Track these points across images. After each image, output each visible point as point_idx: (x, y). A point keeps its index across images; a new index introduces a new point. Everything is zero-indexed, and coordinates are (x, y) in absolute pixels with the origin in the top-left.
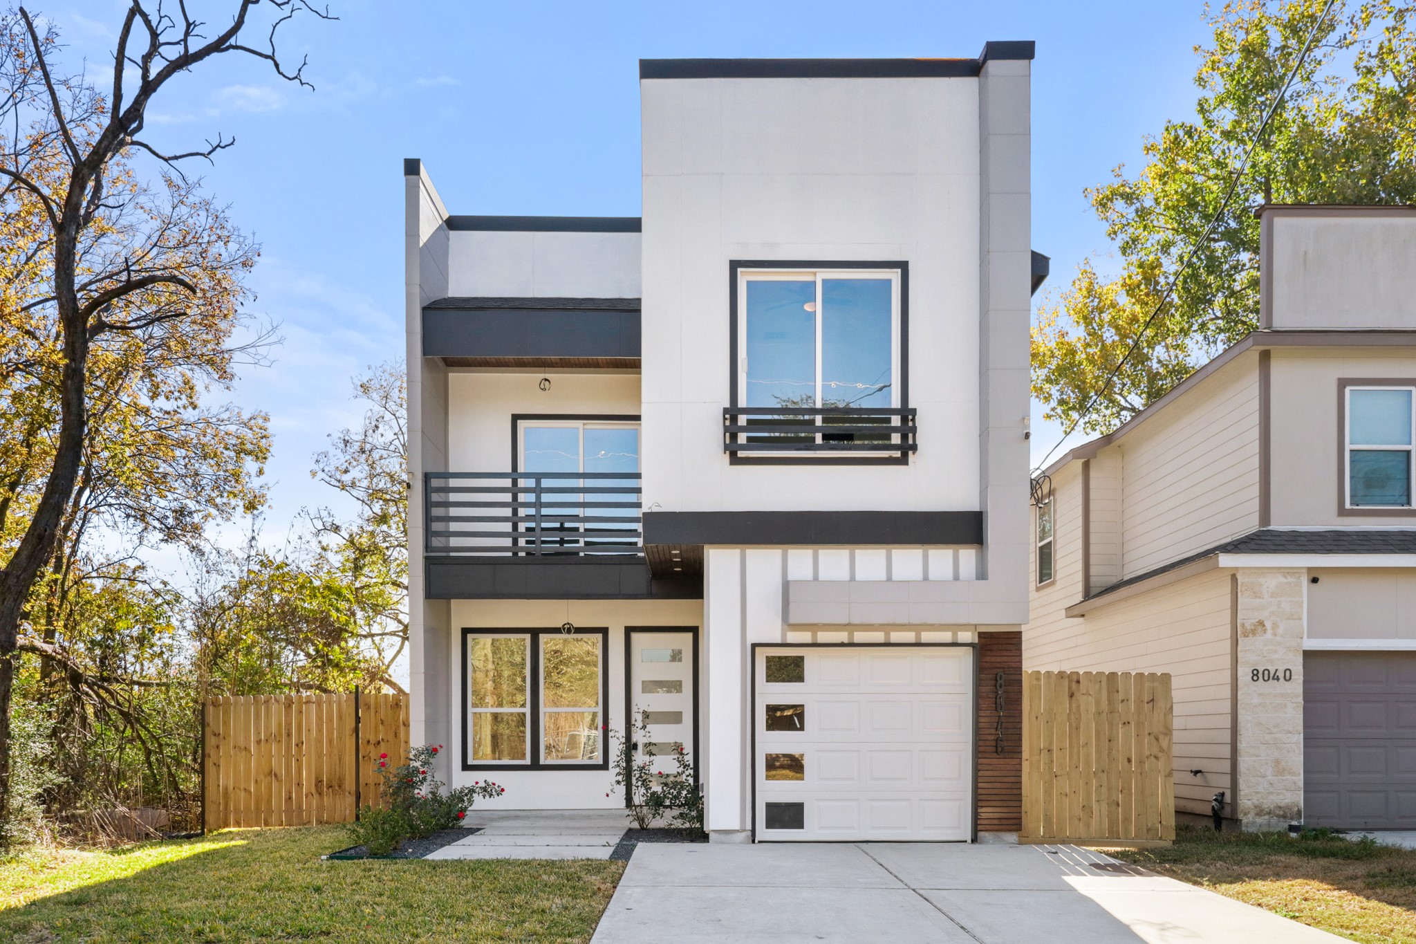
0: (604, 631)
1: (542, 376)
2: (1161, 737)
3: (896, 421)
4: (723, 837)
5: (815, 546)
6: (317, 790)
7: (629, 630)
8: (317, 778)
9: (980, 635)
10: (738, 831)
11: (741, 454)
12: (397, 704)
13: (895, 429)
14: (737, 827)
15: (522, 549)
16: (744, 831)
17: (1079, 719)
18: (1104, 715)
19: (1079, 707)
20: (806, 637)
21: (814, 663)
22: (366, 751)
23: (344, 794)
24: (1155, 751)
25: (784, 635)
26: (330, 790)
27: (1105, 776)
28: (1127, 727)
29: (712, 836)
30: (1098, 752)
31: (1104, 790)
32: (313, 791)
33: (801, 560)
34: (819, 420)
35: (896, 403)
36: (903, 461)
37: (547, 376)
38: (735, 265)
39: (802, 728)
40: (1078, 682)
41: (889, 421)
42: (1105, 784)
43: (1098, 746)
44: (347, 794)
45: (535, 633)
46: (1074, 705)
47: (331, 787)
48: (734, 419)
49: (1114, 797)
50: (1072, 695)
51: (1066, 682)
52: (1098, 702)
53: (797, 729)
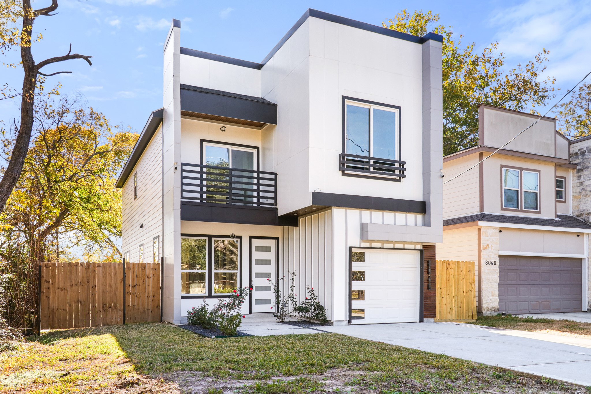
0: (240, 238)
1: (222, 125)
2: (472, 284)
3: (397, 165)
4: (338, 323)
5: (371, 210)
6: (103, 309)
7: (251, 238)
8: (103, 303)
9: (424, 246)
10: (344, 321)
11: (346, 172)
12: (144, 268)
13: (397, 168)
14: (344, 319)
15: (205, 199)
16: (346, 320)
17: (449, 277)
18: (456, 276)
19: (449, 273)
20: (367, 245)
21: (368, 255)
22: (128, 290)
23: (117, 311)
24: (470, 289)
25: (360, 244)
26: (110, 309)
27: (456, 297)
28: (463, 280)
29: (335, 323)
30: (455, 289)
31: (456, 302)
32: (101, 309)
33: (366, 215)
34: (371, 162)
35: (397, 159)
36: (399, 180)
37: (224, 125)
38: (344, 98)
39: (364, 280)
40: (449, 264)
41: (394, 165)
42: (456, 300)
43: (455, 287)
44: (119, 310)
45: (210, 237)
46: (448, 272)
47: (110, 307)
48: (343, 158)
49: (459, 305)
50: (447, 269)
51: (445, 264)
52: (454, 271)
53: (362, 280)
